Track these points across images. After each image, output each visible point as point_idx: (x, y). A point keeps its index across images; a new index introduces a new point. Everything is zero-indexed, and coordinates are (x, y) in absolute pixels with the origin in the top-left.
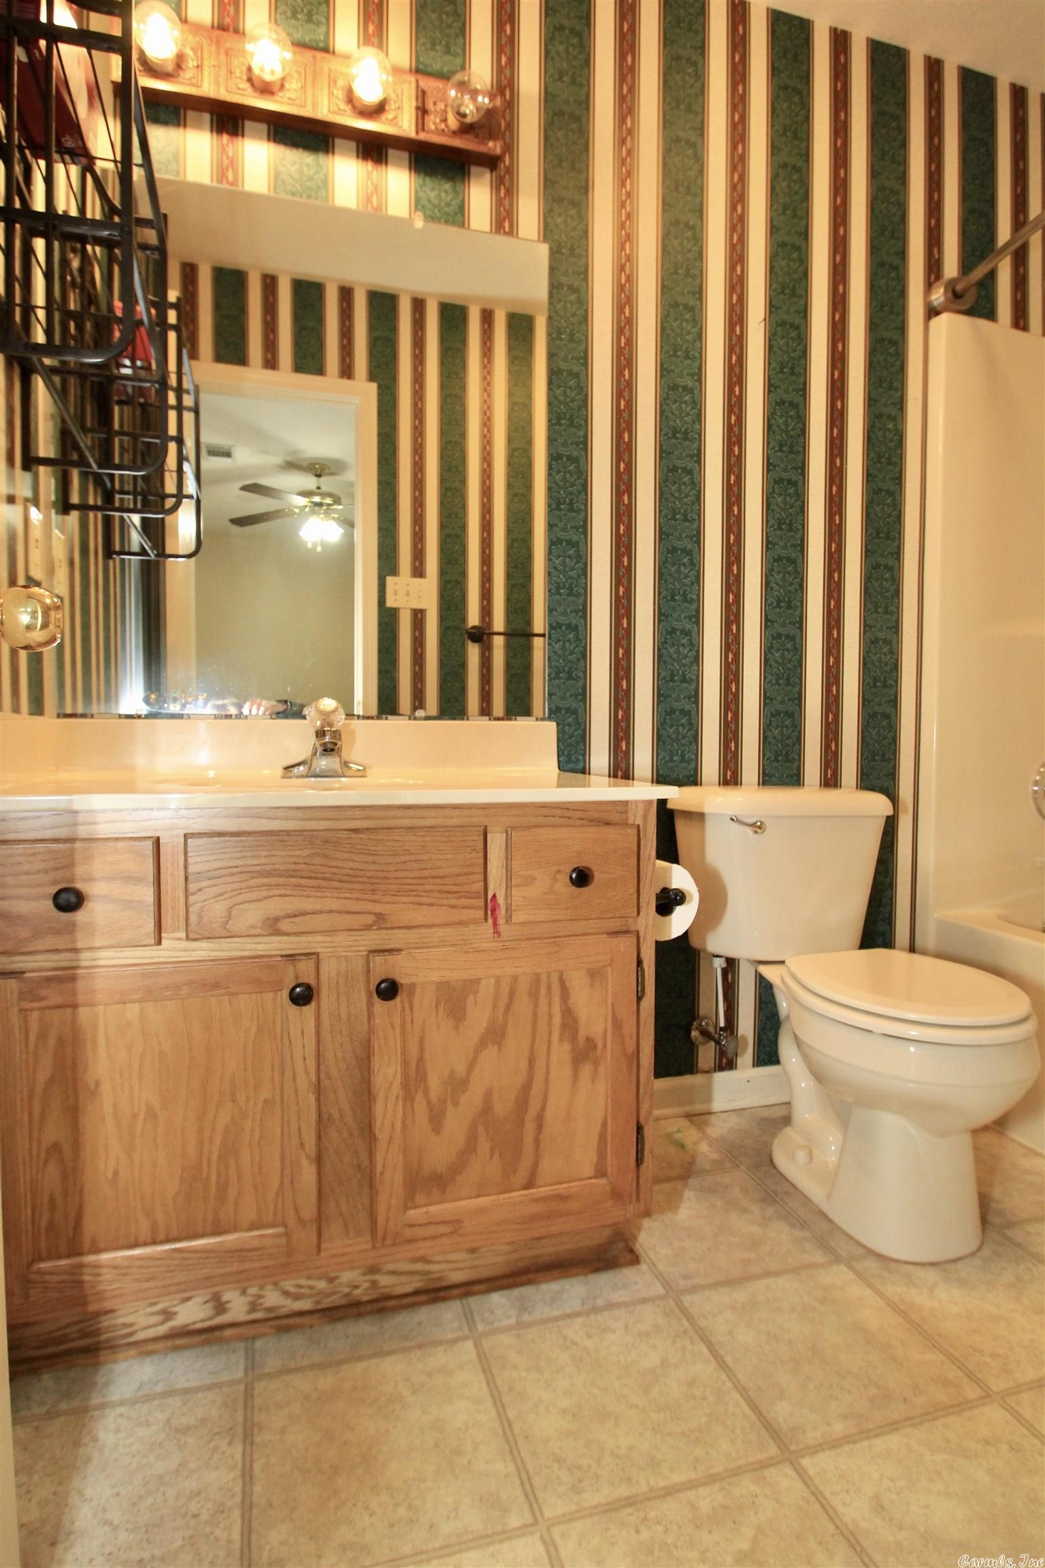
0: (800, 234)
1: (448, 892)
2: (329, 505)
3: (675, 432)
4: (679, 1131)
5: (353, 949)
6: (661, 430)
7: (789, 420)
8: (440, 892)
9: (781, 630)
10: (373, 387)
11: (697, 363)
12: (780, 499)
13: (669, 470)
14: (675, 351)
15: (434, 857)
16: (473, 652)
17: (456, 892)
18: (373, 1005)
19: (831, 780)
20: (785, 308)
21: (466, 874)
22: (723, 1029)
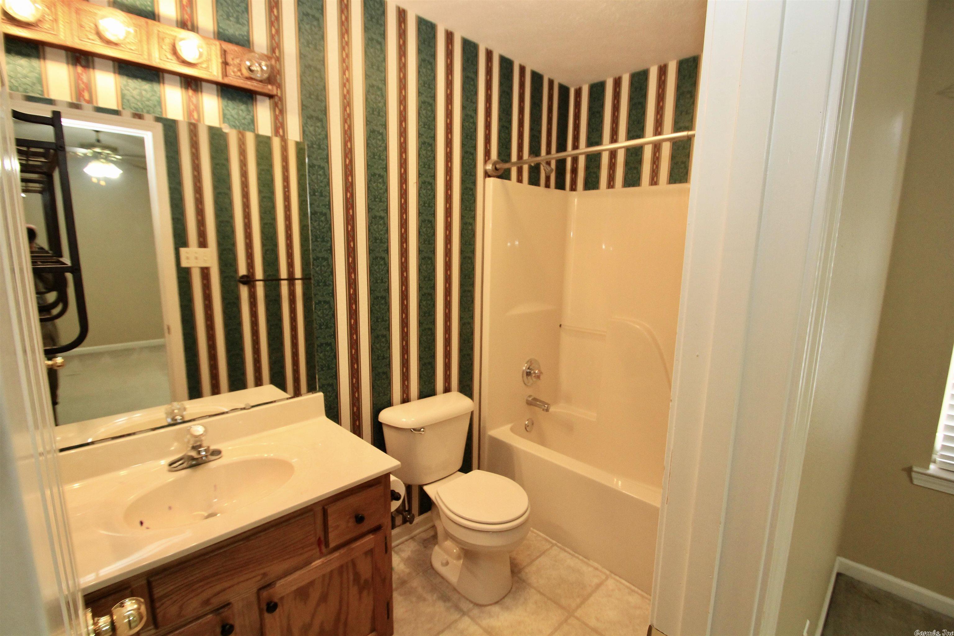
0: (431, 137)
1: (298, 549)
5: (250, 592)
6: (369, 239)
7: (428, 229)
8: (294, 550)
10: (160, 126)
11: (386, 204)
14: (375, 198)
17: (302, 547)
20: (425, 175)
22: (407, 511)
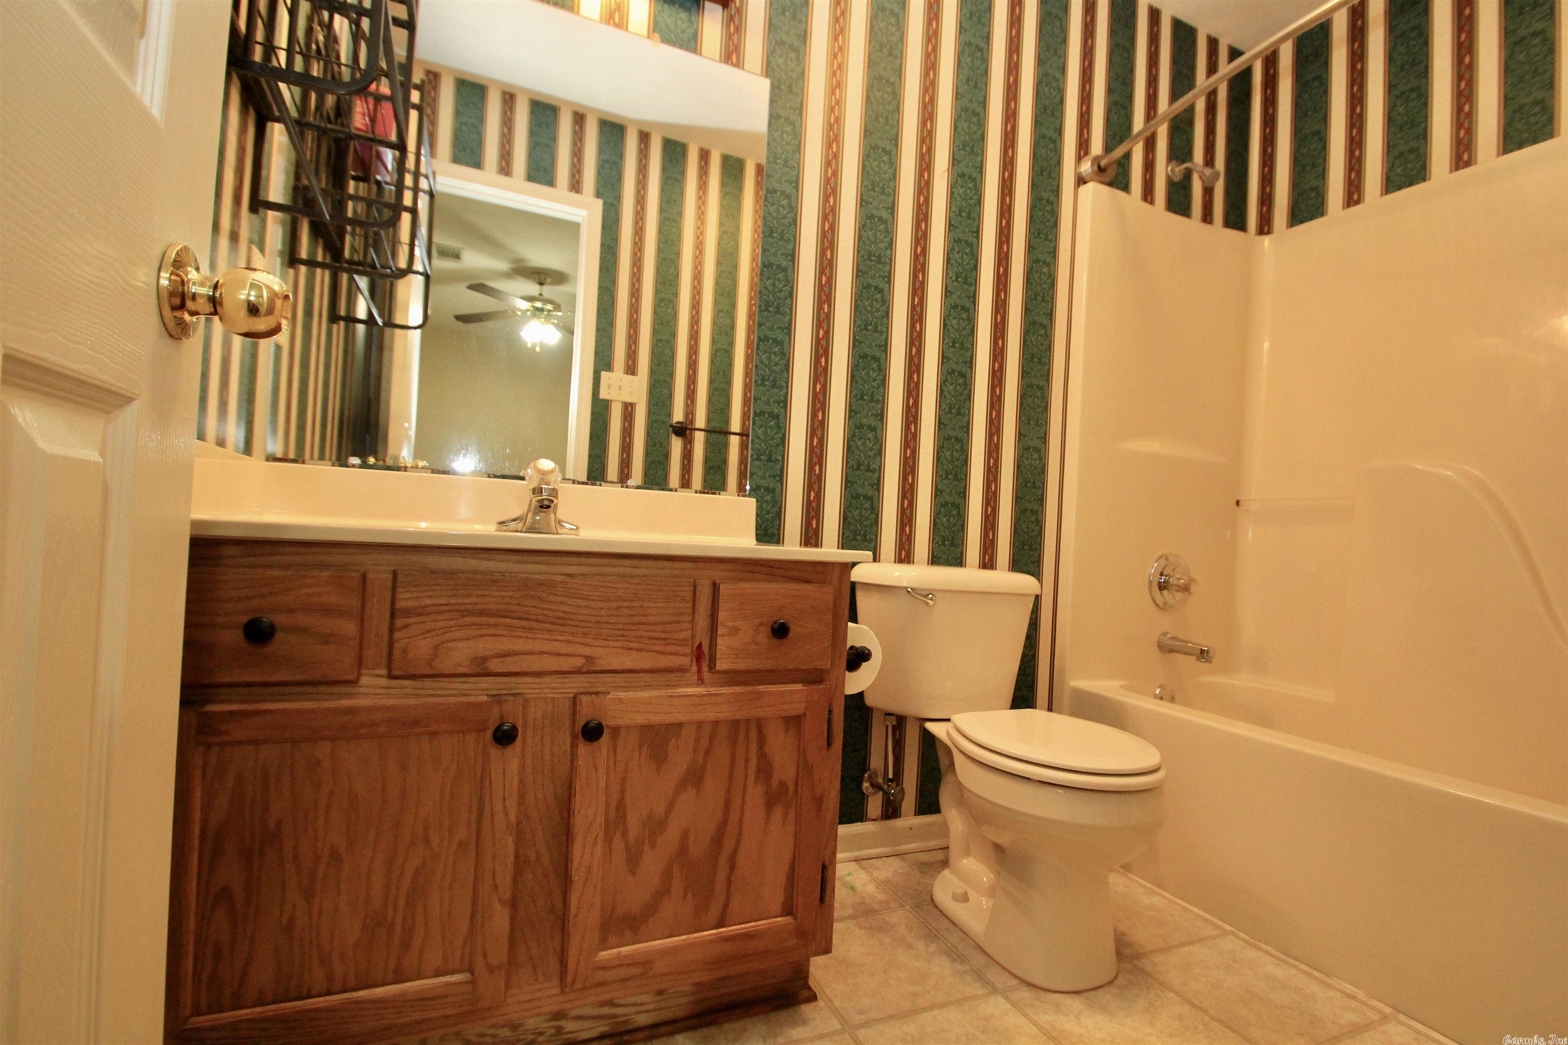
1: (658, 639)
2: (549, 311)
3: (870, 256)
4: (849, 874)
5: (560, 691)
7: (965, 256)
8: (649, 638)
9: (951, 433)
10: (599, 203)
12: (954, 322)
13: (864, 288)
15: (646, 604)
16: (676, 444)
17: (664, 639)
18: (577, 746)
19: (988, 563)
20: (965, 162)
21: (675, 622)
22: (890, 780)
